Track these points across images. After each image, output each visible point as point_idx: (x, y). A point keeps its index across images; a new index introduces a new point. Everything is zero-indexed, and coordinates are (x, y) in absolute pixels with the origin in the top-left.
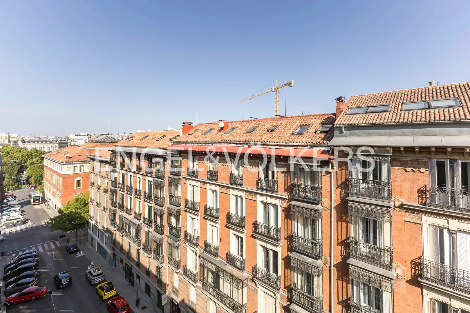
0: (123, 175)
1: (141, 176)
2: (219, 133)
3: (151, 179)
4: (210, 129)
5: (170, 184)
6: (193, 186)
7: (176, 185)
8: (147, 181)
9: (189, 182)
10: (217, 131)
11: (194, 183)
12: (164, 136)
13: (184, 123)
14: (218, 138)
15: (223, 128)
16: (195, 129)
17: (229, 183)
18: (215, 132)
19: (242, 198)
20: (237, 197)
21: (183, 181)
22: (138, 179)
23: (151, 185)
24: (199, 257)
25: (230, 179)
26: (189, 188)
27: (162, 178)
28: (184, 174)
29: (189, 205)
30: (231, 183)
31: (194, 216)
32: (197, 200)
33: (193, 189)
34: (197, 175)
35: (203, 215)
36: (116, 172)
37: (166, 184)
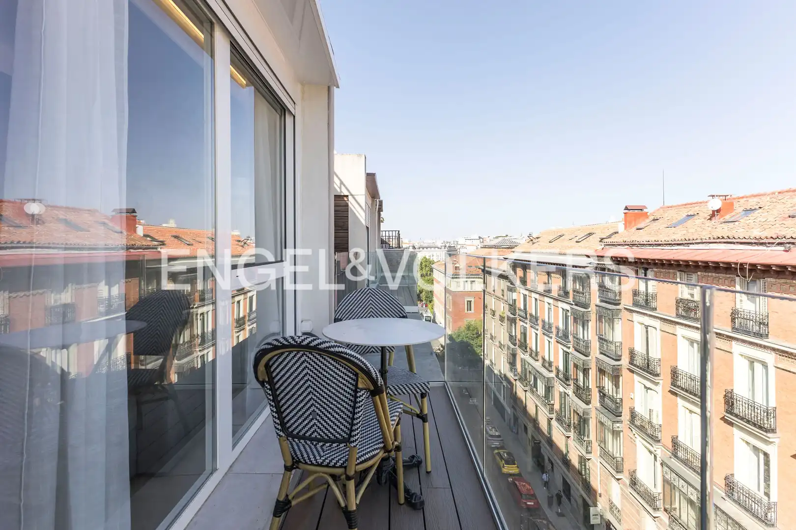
0: (525, 296)
1: (551, 301)
2: (708, 223)
3: (567, 307)
4: (688, 216)
5: (600, 318)
6: (647, 327)
7: (611, 321)
8: (561, 310)
9: (636, 318)
10: (705, 218)
11: (647, 321)
12: (590, 234)
13: (626, 208)
14: (704, 233)
15: (718, 211)
16: (652, 218)
17: (730, 329)
18: (698, 221)
19: (765, 365)
20: (752, 361)
21: (625, 314)
22: (547, 306)
23: (567, 317)
24: (662, 464)
25: (733, 320)
26: (639, 331)
27: (586, 306)
28: (626, 301)
29: (639, 361)
30: (734, 329)
31: (649, 384)
32: (655, 353)
33: (647, 332)
34: (653, 305)
35: (669, 386)
36: (515, 291)
37: (593, 317)
